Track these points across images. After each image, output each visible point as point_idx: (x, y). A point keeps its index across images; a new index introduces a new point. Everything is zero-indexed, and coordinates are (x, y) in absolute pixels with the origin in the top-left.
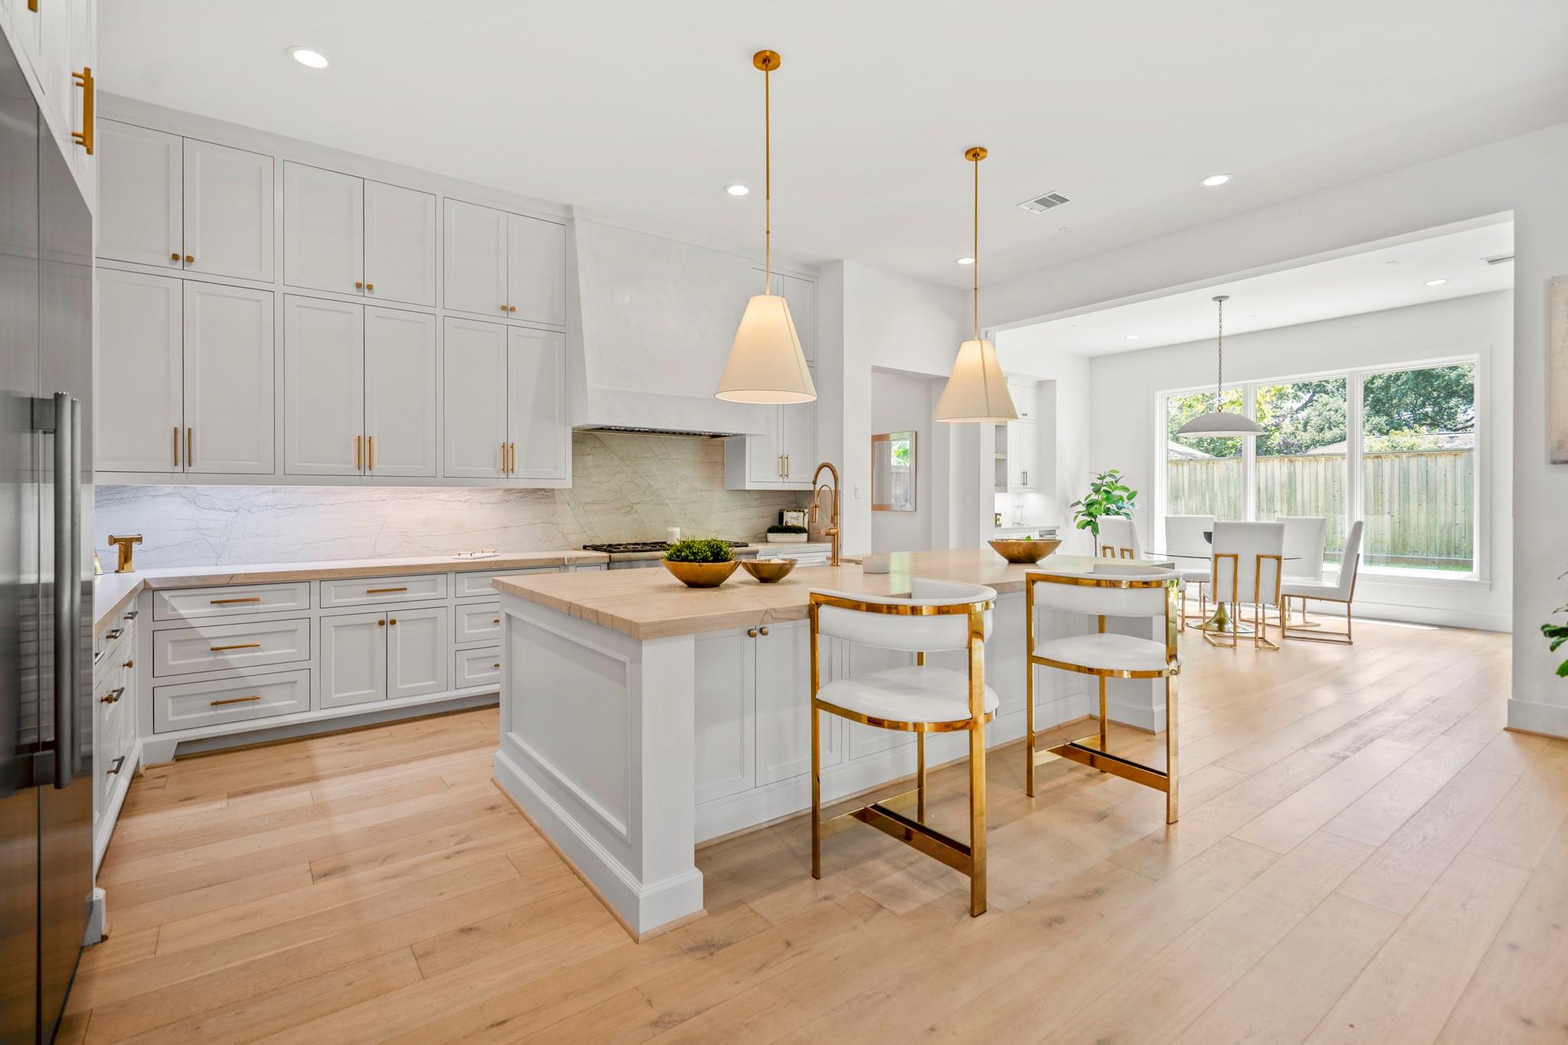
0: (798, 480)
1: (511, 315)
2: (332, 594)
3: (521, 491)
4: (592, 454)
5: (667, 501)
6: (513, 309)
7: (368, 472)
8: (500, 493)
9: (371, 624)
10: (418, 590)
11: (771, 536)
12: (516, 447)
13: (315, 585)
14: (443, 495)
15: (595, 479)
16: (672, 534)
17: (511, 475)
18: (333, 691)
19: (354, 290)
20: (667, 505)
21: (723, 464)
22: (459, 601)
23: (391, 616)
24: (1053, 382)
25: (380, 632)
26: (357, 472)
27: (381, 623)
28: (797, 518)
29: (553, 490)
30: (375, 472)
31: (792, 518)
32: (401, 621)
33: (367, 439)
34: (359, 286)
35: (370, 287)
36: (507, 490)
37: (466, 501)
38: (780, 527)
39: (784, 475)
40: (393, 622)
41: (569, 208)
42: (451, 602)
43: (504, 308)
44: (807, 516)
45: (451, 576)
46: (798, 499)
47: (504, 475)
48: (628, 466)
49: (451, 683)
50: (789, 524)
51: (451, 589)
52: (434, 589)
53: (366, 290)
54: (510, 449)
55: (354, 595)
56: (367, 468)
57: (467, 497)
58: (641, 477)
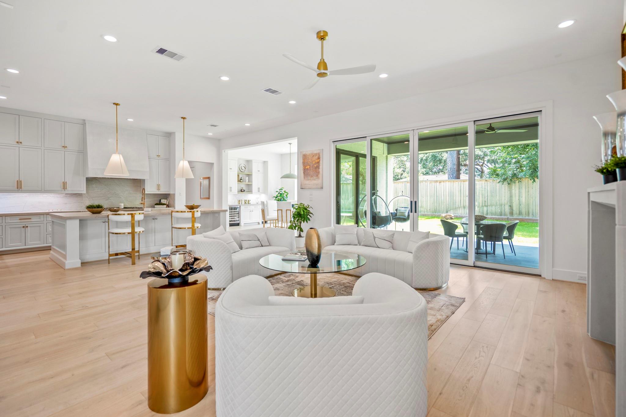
0: (163, 191)
1: (66, 148)
2: (8, 220)
3: (71, 194)
4: (95, 184)
5: (121, 196)
6: (66, 147)
7: (20, 189)
8: (64, 194)
9: (21, 227)
10: (34, 219)
11: (156, 206)
12: (67, 183)
13: (4, 217)
14: (45, 195)
15: (96, 191)
16: (120, 205)
17: (66, 190)
18: (9, 243)
19: (16, 144)
20: (121, 198)
21: (141, 186)
22: (47, 222)
23: (26, 225)
24: (268, 161)
25: (23, 229)
26: (17, 190)
27: (23, 227)
28: (165, 201)
29: (82, 194)
30: (22, 189)
31: (163, 201)
32: (30, 227)
33: (20, 181)
34: (17, 142)
35: (21, 143)
36: (66, 194)
37: (53, 197)
38: (160, 204)
39: (158, 189)
40: (27, 227)
41: (84, 120)
42: (45, 222)
43: (63, 147)
44: (168, 201)
45: (45, 216)
46: (166, 196)
47: (64, 190)
48: (107, 187)
49: (45, 242)
50: (162, 203)
51: (45, 219)
52: (40, 219)
53: (20, 143)
54: (65, 183)
55: (16, 220)
56: (20, 188)
57: (53, 196)
58: (112, 190)
